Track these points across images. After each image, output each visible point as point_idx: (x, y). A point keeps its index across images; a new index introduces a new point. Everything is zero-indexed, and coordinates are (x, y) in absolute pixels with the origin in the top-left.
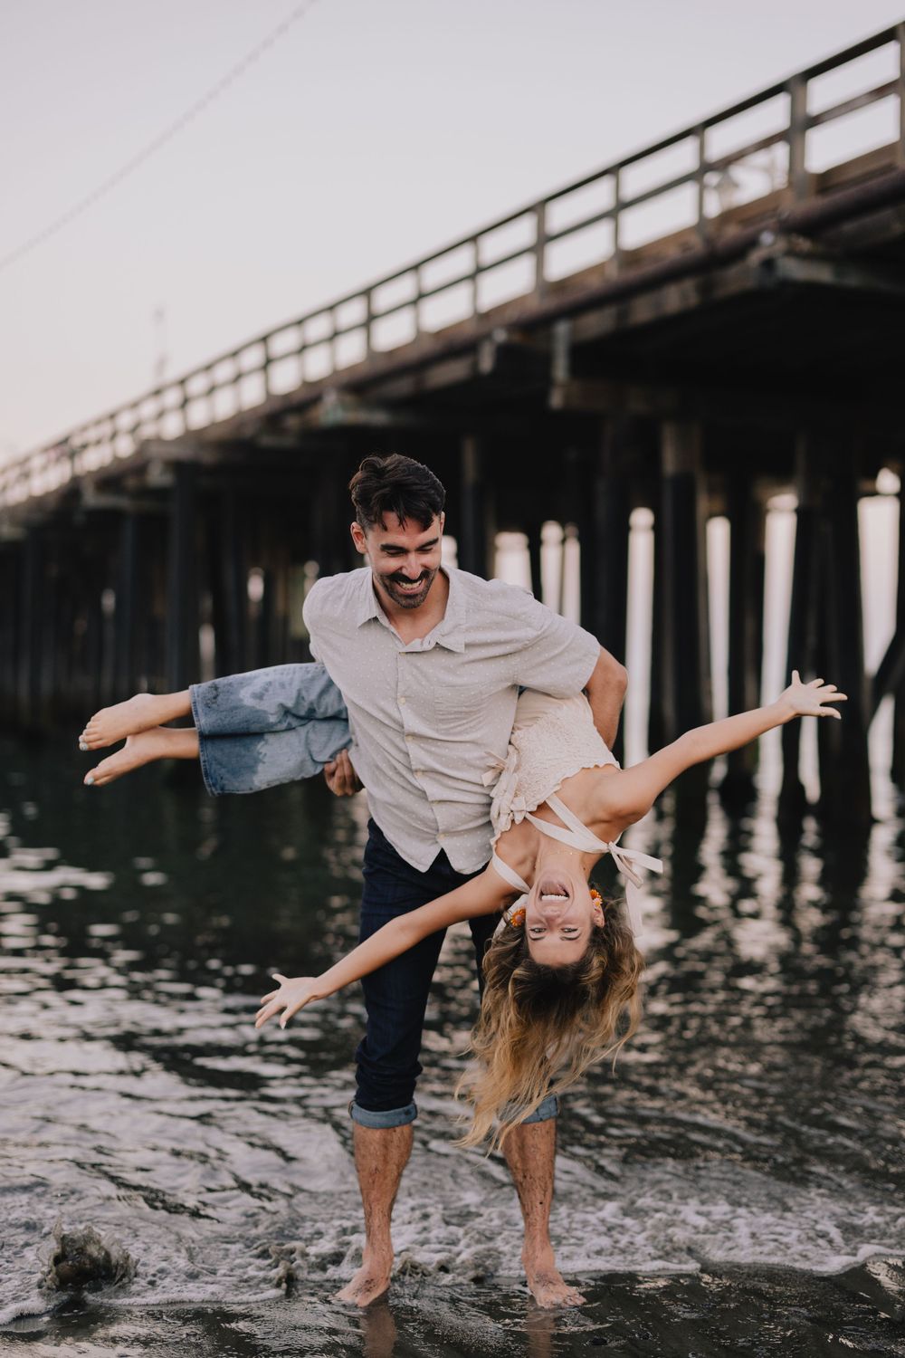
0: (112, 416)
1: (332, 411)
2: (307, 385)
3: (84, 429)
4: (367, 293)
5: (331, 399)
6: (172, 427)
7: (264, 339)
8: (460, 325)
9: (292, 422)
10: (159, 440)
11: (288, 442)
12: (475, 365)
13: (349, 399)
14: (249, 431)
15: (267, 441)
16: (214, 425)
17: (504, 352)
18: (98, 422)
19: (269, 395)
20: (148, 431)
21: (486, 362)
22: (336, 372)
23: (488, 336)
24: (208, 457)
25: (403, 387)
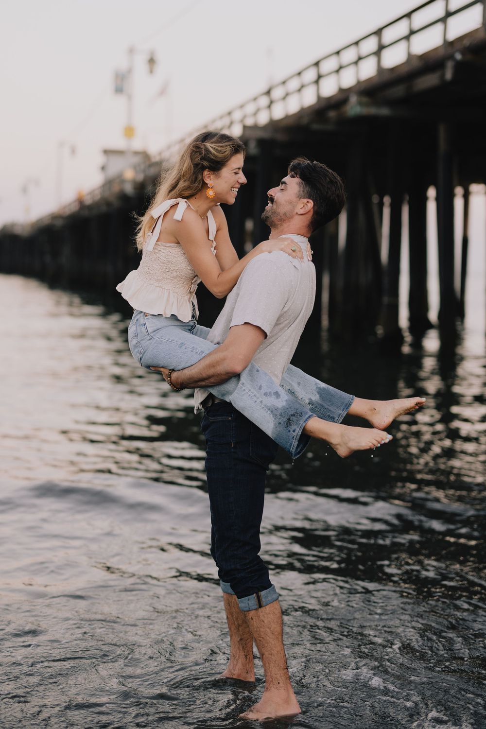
0: (229, 113)
1: (354, 108)
2: (341, 91)
3: (214, 121)
4: (378, 32)
5: (354, 99)
6: (263, 119)
7: (317, 64)
8: (436, 50)
9: (332, 114)
10: (255, 127)
11: (330, 127)
12: (443, 76)
13: (365, 99)
14: (305, 121)
15: (316, 127)
16: (287, 117)
17: (459, 67)
18: (221, 117)
19: (319, 98)
20: (250, 122)
21: (449, 75)
22: (359, 83)
23: (451, 57)
24: (280, 137)
25: (399, 91)
